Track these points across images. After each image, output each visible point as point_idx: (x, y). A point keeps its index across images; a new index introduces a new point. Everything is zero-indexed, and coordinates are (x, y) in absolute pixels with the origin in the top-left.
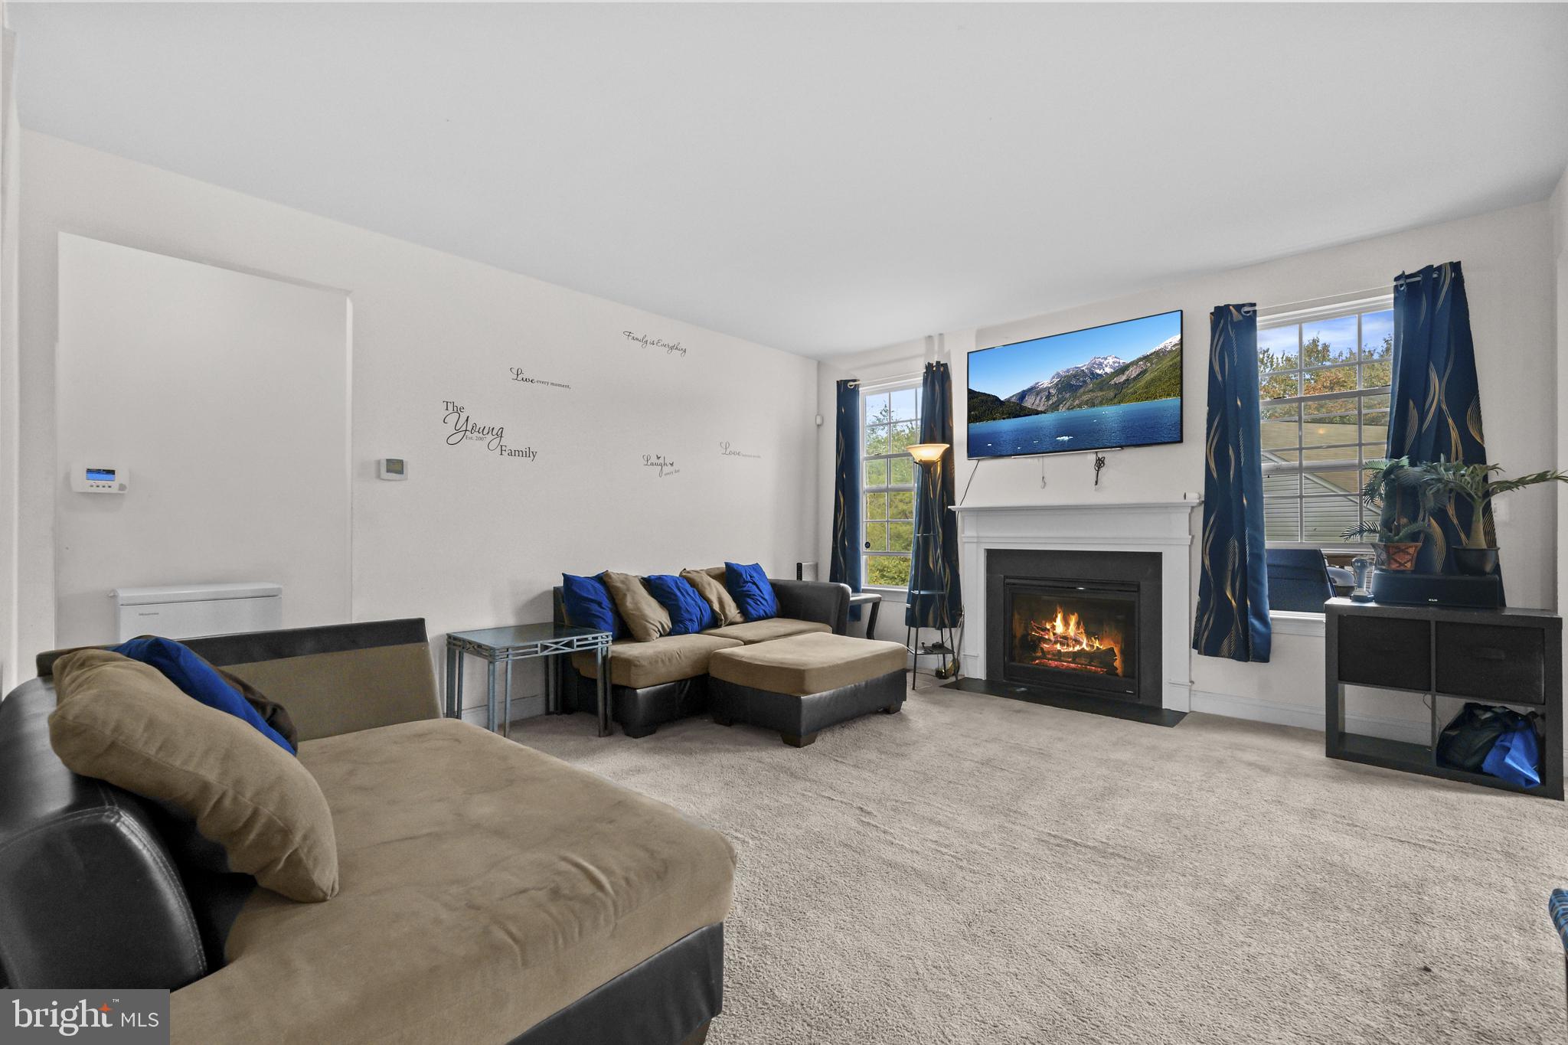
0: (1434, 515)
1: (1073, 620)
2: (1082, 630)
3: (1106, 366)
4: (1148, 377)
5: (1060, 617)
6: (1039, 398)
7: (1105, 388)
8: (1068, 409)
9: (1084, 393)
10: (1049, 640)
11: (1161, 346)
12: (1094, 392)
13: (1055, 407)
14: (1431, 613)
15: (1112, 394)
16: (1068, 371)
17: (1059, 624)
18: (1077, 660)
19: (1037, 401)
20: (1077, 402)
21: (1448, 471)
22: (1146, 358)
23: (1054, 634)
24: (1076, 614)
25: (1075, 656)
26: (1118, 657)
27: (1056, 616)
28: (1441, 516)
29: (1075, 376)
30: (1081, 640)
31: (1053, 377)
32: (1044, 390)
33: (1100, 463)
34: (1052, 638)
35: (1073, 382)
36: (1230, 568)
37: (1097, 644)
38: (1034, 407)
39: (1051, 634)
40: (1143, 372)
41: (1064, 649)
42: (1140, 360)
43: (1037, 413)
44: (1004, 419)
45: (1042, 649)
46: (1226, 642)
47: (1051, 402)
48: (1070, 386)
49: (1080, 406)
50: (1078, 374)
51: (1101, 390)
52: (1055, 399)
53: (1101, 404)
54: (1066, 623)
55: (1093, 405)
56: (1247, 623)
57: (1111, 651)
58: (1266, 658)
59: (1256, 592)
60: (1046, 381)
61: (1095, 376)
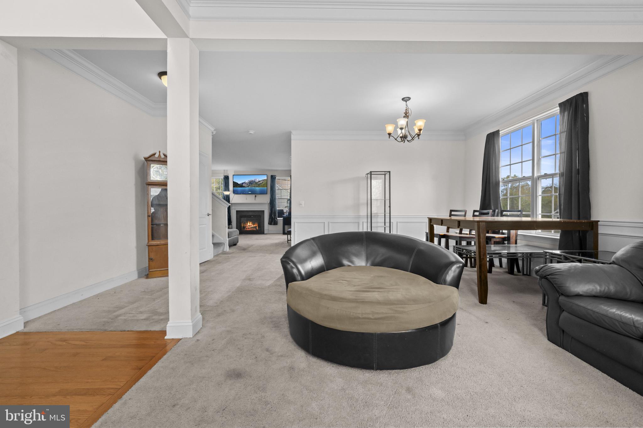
3: (257, 180)
4: (263, 183)
6: (245, 184)
8: (250, 187)
9: (253, 184)
11: (265, 179)
13: (248, 186)
15: (258, 185)
16: (250, 180)
17: (249, 224)
20: (252, 186)
22: (263, 180)
26: (258, 227)
30: (252, 225)
33: (255, 196)
34: (248, 226)
37: (254, 226)
41: (250, 227)
43: (245, 187)
44: (239, 187)
46: (272, 223)
48: (251, 183)
50: (252, 181)
51: (256, 184)
53: (256, 187)
54: (250, 223)
55: (255, 187)
56: (275, 220)
57: (256, 226)
58: (277, 224)
59: (276, 215)
60: (247, 182)
61: (255, 182)
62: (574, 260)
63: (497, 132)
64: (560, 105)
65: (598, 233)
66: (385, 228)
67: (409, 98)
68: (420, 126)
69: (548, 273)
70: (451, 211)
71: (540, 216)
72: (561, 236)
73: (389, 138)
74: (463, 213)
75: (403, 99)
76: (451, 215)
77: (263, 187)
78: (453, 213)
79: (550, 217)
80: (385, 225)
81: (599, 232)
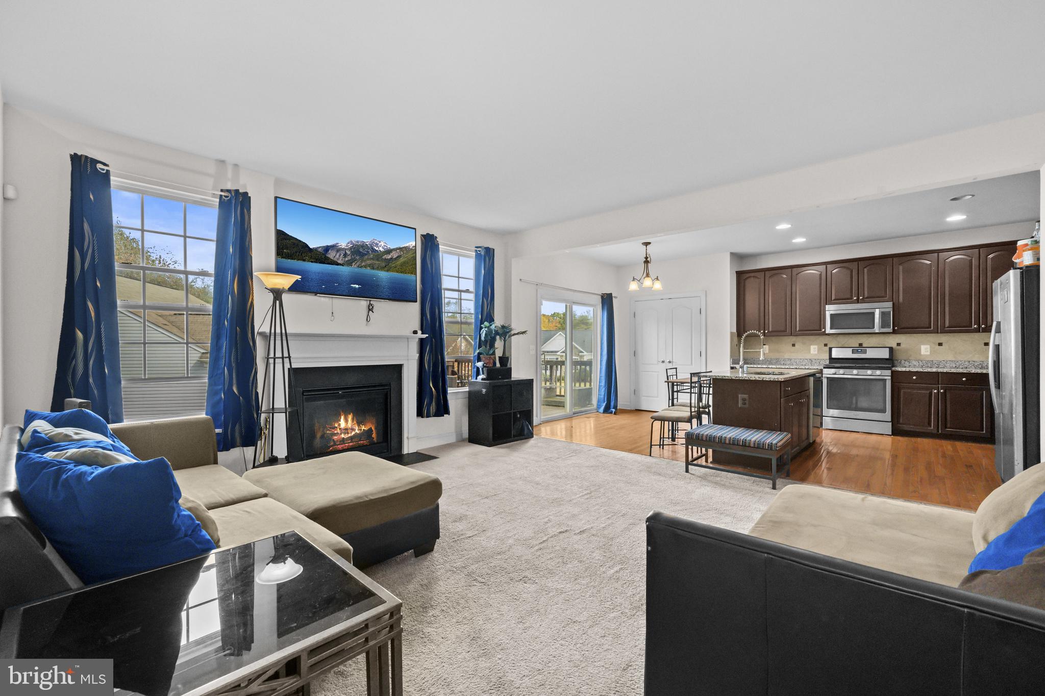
1: (350, 417)
2: (355, 422)
3: (380, 246)
4: (402, 260)
5: (342, 417)
6: (338, 254)
7: (380, 259)
8: (358, 267)
9: (368, 259)
10: (338, 433)
11: (407, 245)
12: (374, 260)
13: (349, 263)
15: (384, 264)
16: (358, 242)
17: (342, 423)
18: (353, 440)
19: (337, 256)
20: (363, 264)
22: (400, 249)
23: (340, 429)
24: (351, 414)
25: (351, 438)
26: (374, 432)
27: (341, 418)
29: (362, 246)
30: (355, 428)
31: (348, 243)
32: (343, 249)
33: (370, 309)
34: (339, 431)
35: (361, 250)
37: (363, 428)
38: (335, 259)
39: (338, 429)
40: (399, 257)
41: (346, 436)
42: (397, 249)
43: (338, 264)
44: (312, 262)
45: (333, 440)
47: (347, 259)
48: (359, 252)
49: (365, 267)
50: (364, 246)
51: (378, 260)
52: (349, 258)
53: (378, 269)
54: (346, 421)
55: (373, 268)
56: (438, 396)
57: (370, 430)
60: (343, 244)
61: (374, 251)
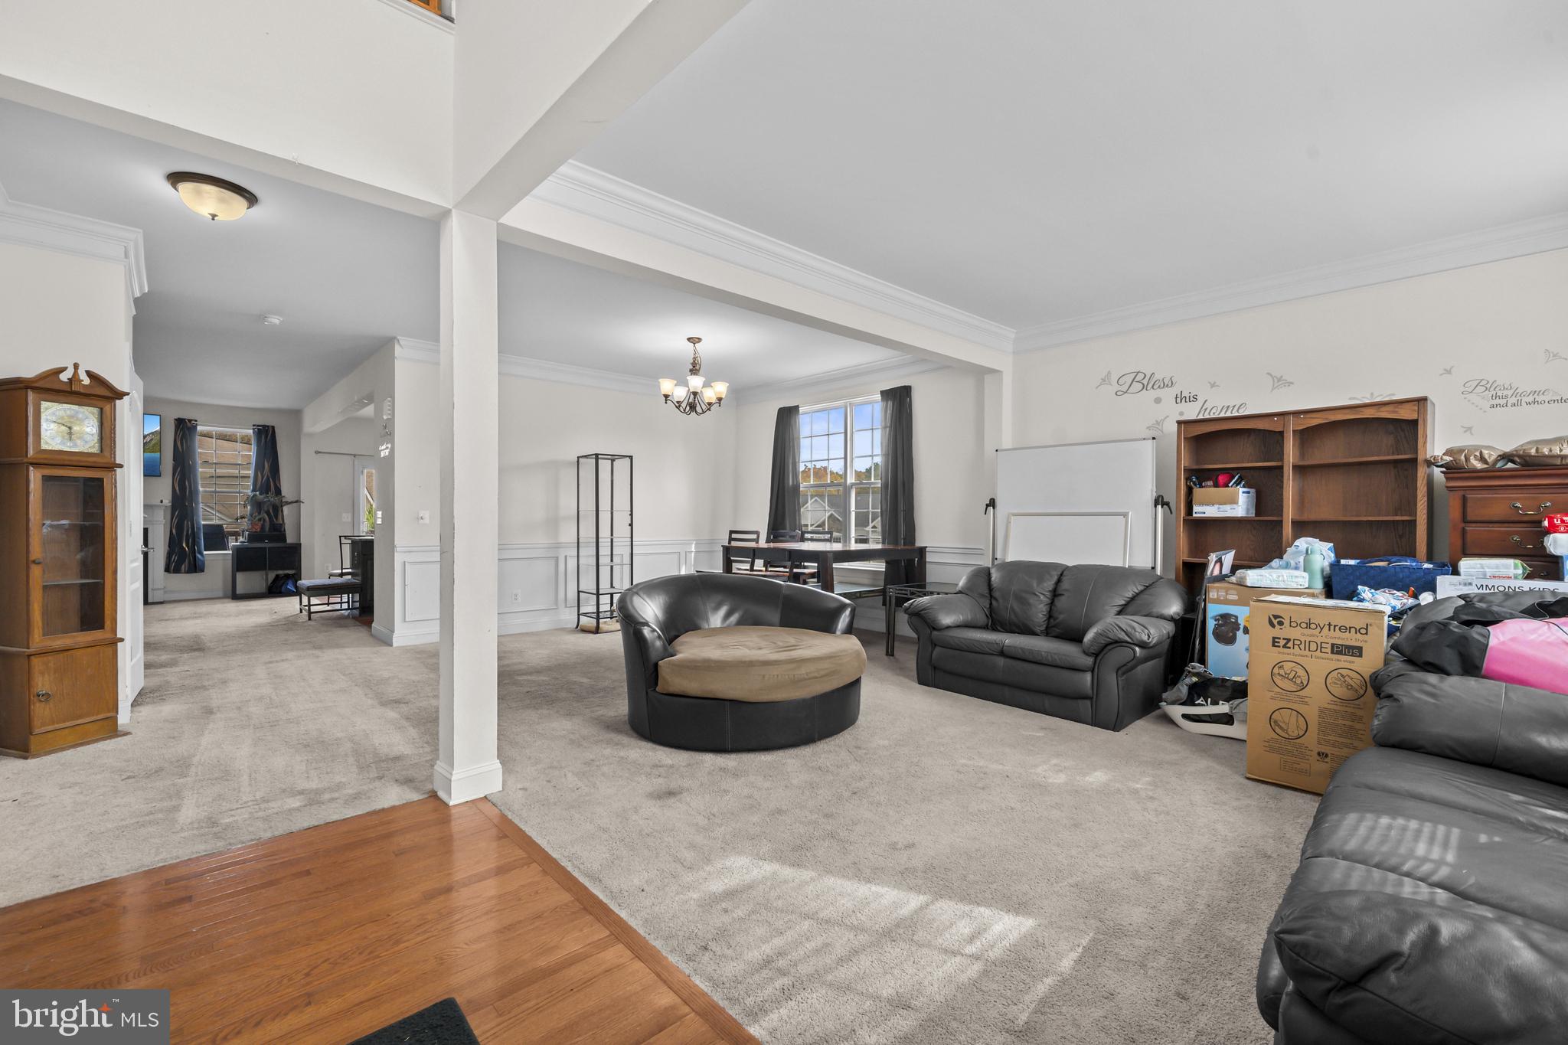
0: (266, 512)
4: (153, 442)
14: (266, 544)
21: (272, 498)
22: (152, 433)
28: (268, 513)
36: (185, 533)
40: (152, 440)
46: (183, 566)
56: (195, 557)
58: (203, 571)
59: (199, 543)
62: (920, 594)
63: (796, 408)
64: (882, 393)
65: (926, 562)
66: (612, 567)
67: (699, 340)
68: (720, 393)
69: (921, 609)
70: (732, 532)
71: (853, 541)
72: (886, 568)
73: (666, 403)
74: (754, 536)
75: (689, 339)
76: (731, 540)
77: (153, 452)
78: (734, 536)
79: (865, 541)
80: (612, 561)
81: (927, 560)
